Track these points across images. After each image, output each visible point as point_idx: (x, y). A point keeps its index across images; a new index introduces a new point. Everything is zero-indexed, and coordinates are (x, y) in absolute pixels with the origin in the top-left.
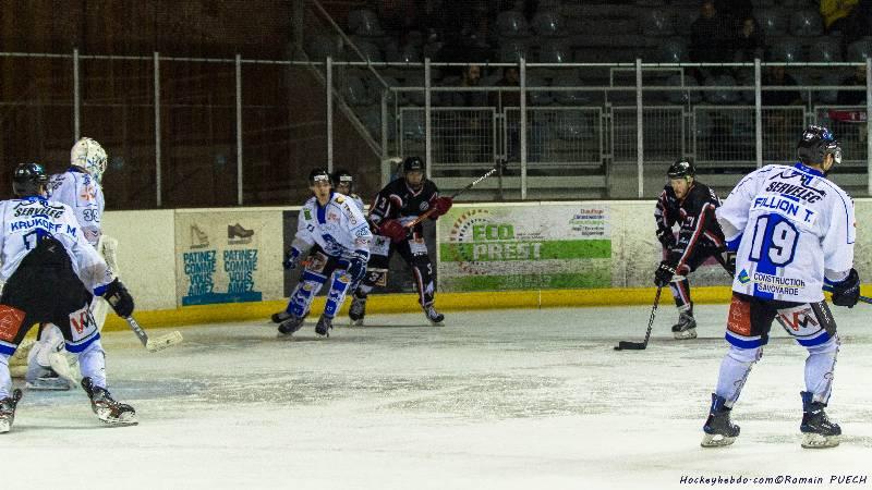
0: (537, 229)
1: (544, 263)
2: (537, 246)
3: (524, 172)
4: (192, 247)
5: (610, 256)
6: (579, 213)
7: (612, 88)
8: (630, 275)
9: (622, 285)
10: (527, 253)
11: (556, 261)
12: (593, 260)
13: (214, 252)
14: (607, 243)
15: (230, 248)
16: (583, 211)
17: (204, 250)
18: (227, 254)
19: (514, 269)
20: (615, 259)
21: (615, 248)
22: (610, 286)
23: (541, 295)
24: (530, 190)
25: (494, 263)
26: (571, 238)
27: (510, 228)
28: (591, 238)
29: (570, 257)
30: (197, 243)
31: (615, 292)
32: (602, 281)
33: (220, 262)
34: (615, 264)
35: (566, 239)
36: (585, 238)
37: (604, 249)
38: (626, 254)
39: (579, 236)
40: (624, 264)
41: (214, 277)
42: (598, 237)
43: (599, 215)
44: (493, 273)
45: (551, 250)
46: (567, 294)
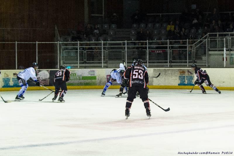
0: (81, 74)
1: (82, 81)
2: (81, 77)
3: (79, 63)
4: (5, 77)
5: (96, 79)
6: (89, 71)
7: (108, 46)
8: (100, 83)
9: (98, 85)
10: (79, 78)
11: (85, 80)
12: (93, 80)
13: (10, 78)
14: (95, 77)
15: (13, 77)
16: (91, 71)
17: (7, 78)
18: (13, 78)
19: (76, 82)
20: (97, 80)
21: (97, 78)
22: (96, 85)
23: (82, 87)
24: (80, 67)
25: (72, 81)
26: (88, 76)
27: (75, 74)
28: (92, 76)
29: (88, 79)
30: (6, 76)
31: (97, 87)
32: (94, 84)
33: (11, 80)
34: (97, 81)
35: (87, 76)
36: (91, 76)
37: (95, 78)
38: (99, 79)
39: (89, 75)
40: (99, 81)
41: (10, 83)
42: (94, 76)
43: (94, 71)
44: (72, 83)
45: (84, 78)
46: (87, 87)
